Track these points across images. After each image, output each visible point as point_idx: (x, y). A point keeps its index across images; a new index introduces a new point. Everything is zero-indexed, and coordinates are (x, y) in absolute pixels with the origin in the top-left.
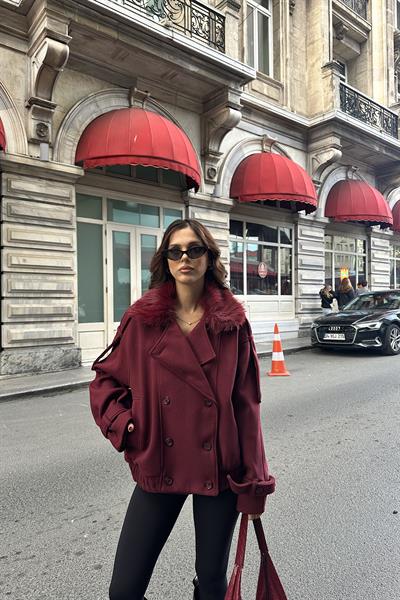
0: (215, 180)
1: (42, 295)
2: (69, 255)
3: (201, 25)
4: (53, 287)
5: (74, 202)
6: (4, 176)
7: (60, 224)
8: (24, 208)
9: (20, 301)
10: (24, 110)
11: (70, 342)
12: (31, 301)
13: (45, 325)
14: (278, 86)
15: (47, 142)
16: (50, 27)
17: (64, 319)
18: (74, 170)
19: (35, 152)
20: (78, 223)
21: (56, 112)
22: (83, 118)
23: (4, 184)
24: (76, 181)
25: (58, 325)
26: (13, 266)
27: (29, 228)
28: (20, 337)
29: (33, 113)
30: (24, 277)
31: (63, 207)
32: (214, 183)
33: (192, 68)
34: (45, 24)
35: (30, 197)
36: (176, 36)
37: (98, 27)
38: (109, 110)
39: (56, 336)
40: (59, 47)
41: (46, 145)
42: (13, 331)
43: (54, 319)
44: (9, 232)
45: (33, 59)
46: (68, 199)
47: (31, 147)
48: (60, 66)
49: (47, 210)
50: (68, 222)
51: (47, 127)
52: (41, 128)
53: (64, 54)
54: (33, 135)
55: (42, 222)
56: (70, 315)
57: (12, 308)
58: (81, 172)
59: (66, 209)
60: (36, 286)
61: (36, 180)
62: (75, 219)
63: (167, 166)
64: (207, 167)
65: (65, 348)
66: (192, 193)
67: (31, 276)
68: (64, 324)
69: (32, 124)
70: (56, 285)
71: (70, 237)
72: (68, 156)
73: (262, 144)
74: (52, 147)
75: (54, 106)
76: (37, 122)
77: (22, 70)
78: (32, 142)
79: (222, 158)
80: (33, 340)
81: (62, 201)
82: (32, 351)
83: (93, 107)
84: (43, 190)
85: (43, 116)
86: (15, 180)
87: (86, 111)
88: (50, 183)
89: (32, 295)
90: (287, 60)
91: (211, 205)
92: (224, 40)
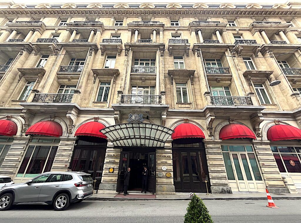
0: (261, 136)
1: (218, 172)
2: (222, 161)
3: (244, 101)
4: (220, 170)
5: (221, 148)
6: (205, 144)
7: (219, 154)
8: (210, 151)
9: (213, 173)
10: (206, 130)
11: (227, 185)
12: (216, 173)
13: (220, 180)
14: (275, 105)
17: (225, 178)
18: (220, 141)
19: (210, 138)
20: (223, 153)
22: (219, 129)
23: (205, 146)
25: (223, 180)
26: (210, 164)
27: (212, 155)
28: (215, 183)
29: (209, 130)
30: (213, 167)
31: (219, 150)
32: (260, 137)
33: (245, 112)
34: (209, 114)
35: (211, 148)
36: (238, 107)
38: (225, 125)
39: (223, 183)
40: (213, 117)
41: (213, 136)
42: (213, 181)
43: (222, 178)
44: (208, 156)
45: (207, 120)
46: (220, 147)
48: (213, 121)
49: (215, 150)
50: (221, 153)
51: (212, 132)
52: (211, 133)
54: (209, 135)
55: (215, 153)
56: (226, 177)
57: (212, 175)
58: (222, 141)
59: (220, 150)
60: (216, 169)
61: (212, 144)
62: (222, 152)
64: (257, 133)
65: (227, 187)
66: (254, 141)
67: (215, 167)
68: (225, 180)
69: (209, 133)
70: (220, 169)
71: (221, 157)
72: (218, 138)
73: (275, 123)
75: (213, 128)
77: (205, 122)
79: (261, 130)
80: (218, 184)
81: (218, 148)
82: (218, 187)
83: (221, 126)
84: (213, 146)
85: (211, 130)
86: (208, 145)
87: (219, 127)
89: (215, 172)
90: (275, 97)
91: (262, 143)
92: (252, 102)
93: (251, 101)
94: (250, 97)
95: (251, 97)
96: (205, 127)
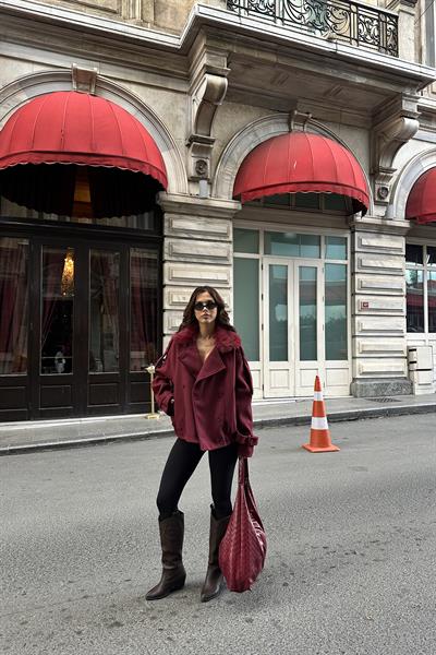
2: (225, 291)
3: (369, 30)
5: (231, 238)
6: (166, 216)
7: (217, 260)
8: (185, 247)
10: (184, 148)
15: (206, 179)
16: (210, 63)
18: (232, 205)
19: (195, 190)
20: (235, 258)
21: (215, 147)
22: (241, 149)
23: (166, 224)
24: (233, 216)
26: (174, 304)
27: (188, 266)
29: (193, 151)
31: (221, 244)
32: (386, 204)
33: (359, 80)
34: (205, 61)
35: (190, 235)
36: (340, 48)
37: (256, 54)
38: (269, 137)
41: (206, 182)
44: (171, 270)
45: (193, 97)
46: (225, 235)
47: (191, 185)
48: (218, 100)
49: (205, 247)
50: (225, 258)
51: (206, 164)
52: (201, 165)
53: (222, 87)
54: (193, 173)
55: (201, 259)
58: (240, 208)
59: (224, 245)
61: (195, 218)
62: (232, 255)
63: (330, 190)
64: (377, 187)
66: (359, 217)
69: (192, 162)
71: (227, 274)
72: (226, 190)
74: (210, 184)
75: (213, 141)
76: (197, 160)
77: (183, 110)
78: (193, 180)
81: (219, 237)
83: (251, 138)
84: (201, 228)
85: (202, 152)
86: (176, 219)
87: (245, 142)
88: (209, 220)
91: (382, 229)
92: (397, 43)
93: (396, 38)
94: (397, 18)
95: (401, 15)
96: (180, 134)
